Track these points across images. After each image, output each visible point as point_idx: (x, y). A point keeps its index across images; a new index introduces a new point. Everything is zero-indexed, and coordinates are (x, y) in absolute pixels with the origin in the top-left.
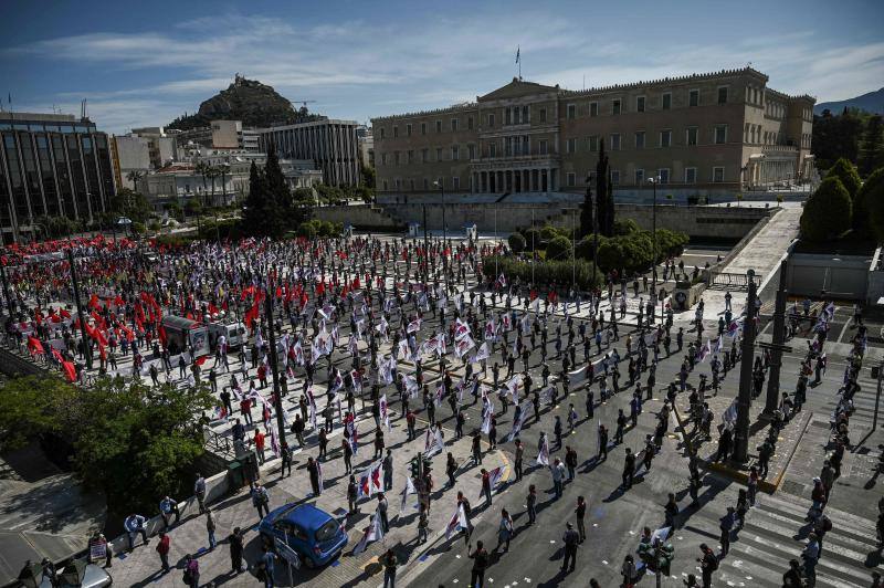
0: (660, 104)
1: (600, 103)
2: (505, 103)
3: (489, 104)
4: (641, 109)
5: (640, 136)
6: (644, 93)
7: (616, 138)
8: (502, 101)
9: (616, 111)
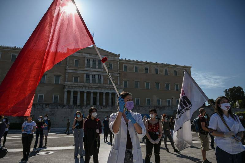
0: (164, 73)
1: (139, 67)
2: (88, 56)
3: (76, 54)
4: (157, 73)
5: (158, 84)
6: (157, 67)
7: (148, 83)
8: (85, 55)
9: (147, 72)
